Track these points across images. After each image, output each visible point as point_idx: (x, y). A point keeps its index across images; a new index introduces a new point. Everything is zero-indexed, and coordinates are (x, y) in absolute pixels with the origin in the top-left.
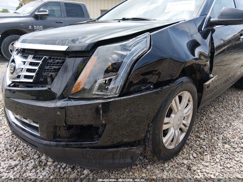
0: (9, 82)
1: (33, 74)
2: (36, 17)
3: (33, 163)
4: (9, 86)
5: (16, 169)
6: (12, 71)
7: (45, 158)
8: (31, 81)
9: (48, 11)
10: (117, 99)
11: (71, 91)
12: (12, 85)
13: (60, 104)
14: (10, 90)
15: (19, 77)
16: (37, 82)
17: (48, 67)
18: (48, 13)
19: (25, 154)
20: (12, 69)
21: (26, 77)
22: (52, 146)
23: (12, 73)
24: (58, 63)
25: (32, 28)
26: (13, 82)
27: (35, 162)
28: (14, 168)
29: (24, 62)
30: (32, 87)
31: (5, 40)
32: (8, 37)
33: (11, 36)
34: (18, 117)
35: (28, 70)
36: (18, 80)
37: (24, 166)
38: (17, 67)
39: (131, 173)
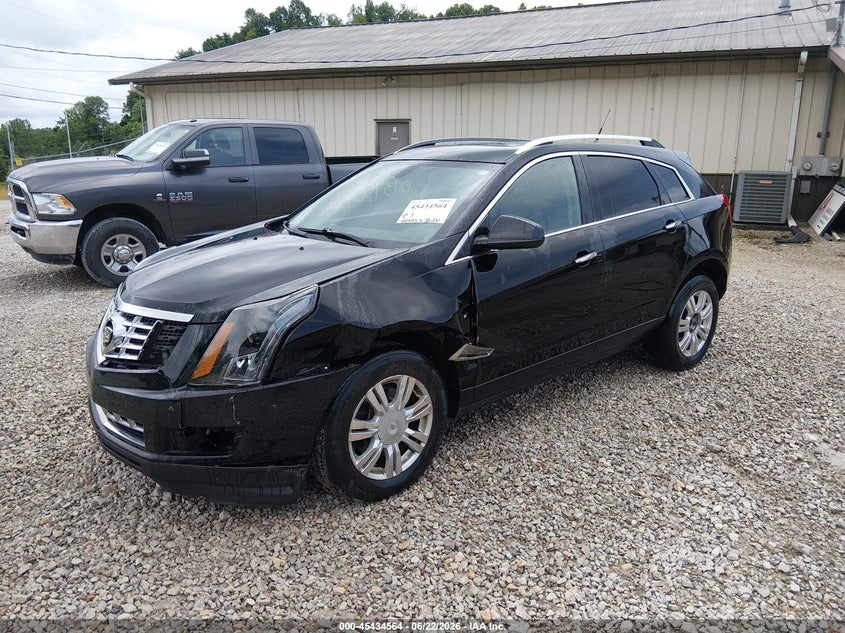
0: (101, 358)
1: (139, 348)
2: (177, 169)
3: (136, 501)
4: (102, 365)
5: (104, 509)
6: (107, 341)
7: (157, 494)
8: (135, 358)
9: (207, 152)
10: (257, 388)
11: (191, 376)
12: (106, 363)
13: (173, 394)
14: (103, 373)
15: (117, 350)
16: (143, 362)
17: (162, 338)
18: (207, 158)
19: (123, 489)
20: (108, 337)
21: (129, 351)
22: (161, 461)
23: (106, 344)
24: (177, 331)
25: (165, 200)
26: (107, 359)
27: (139, 501)
28: (101, 508)
29: (128, 327)
30: (136, 368)
31: (93, 231)
32: (100, 225)
33: (107, 221)
34: (113, 417)
35: (133, 341)
36: (116, 356)
37: (119, 506)
38: (115, 334)
39: (298, 518)
